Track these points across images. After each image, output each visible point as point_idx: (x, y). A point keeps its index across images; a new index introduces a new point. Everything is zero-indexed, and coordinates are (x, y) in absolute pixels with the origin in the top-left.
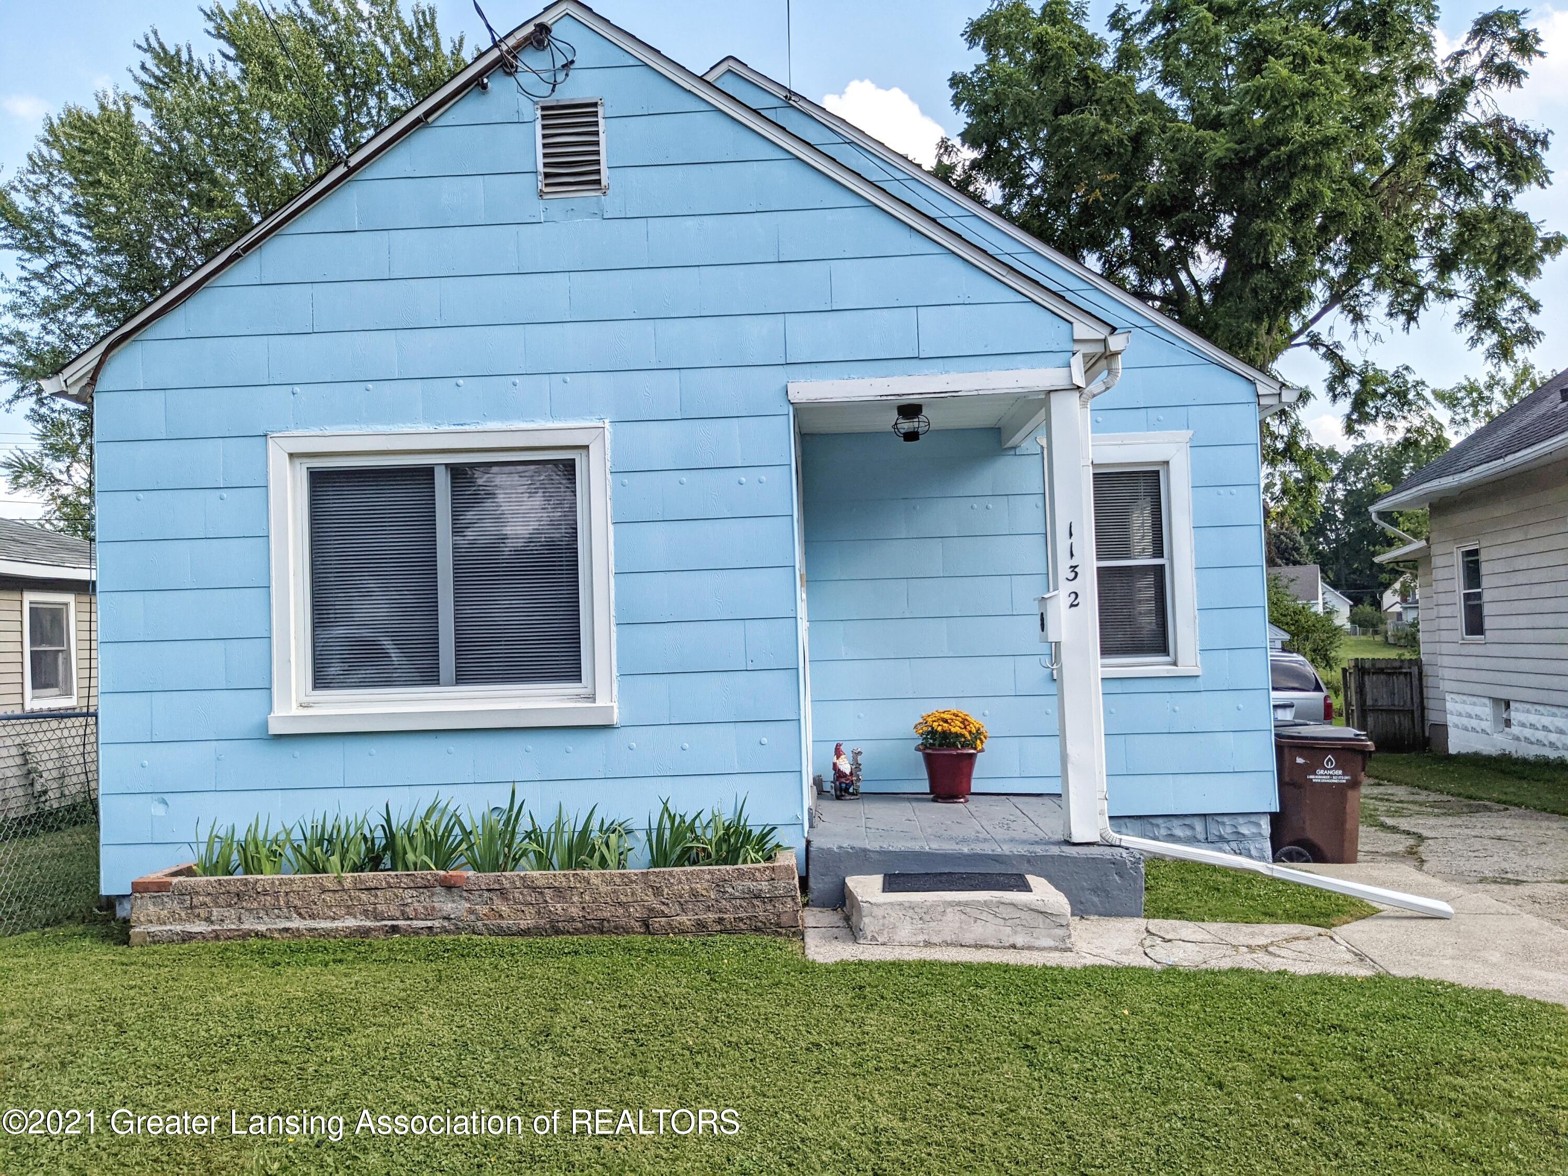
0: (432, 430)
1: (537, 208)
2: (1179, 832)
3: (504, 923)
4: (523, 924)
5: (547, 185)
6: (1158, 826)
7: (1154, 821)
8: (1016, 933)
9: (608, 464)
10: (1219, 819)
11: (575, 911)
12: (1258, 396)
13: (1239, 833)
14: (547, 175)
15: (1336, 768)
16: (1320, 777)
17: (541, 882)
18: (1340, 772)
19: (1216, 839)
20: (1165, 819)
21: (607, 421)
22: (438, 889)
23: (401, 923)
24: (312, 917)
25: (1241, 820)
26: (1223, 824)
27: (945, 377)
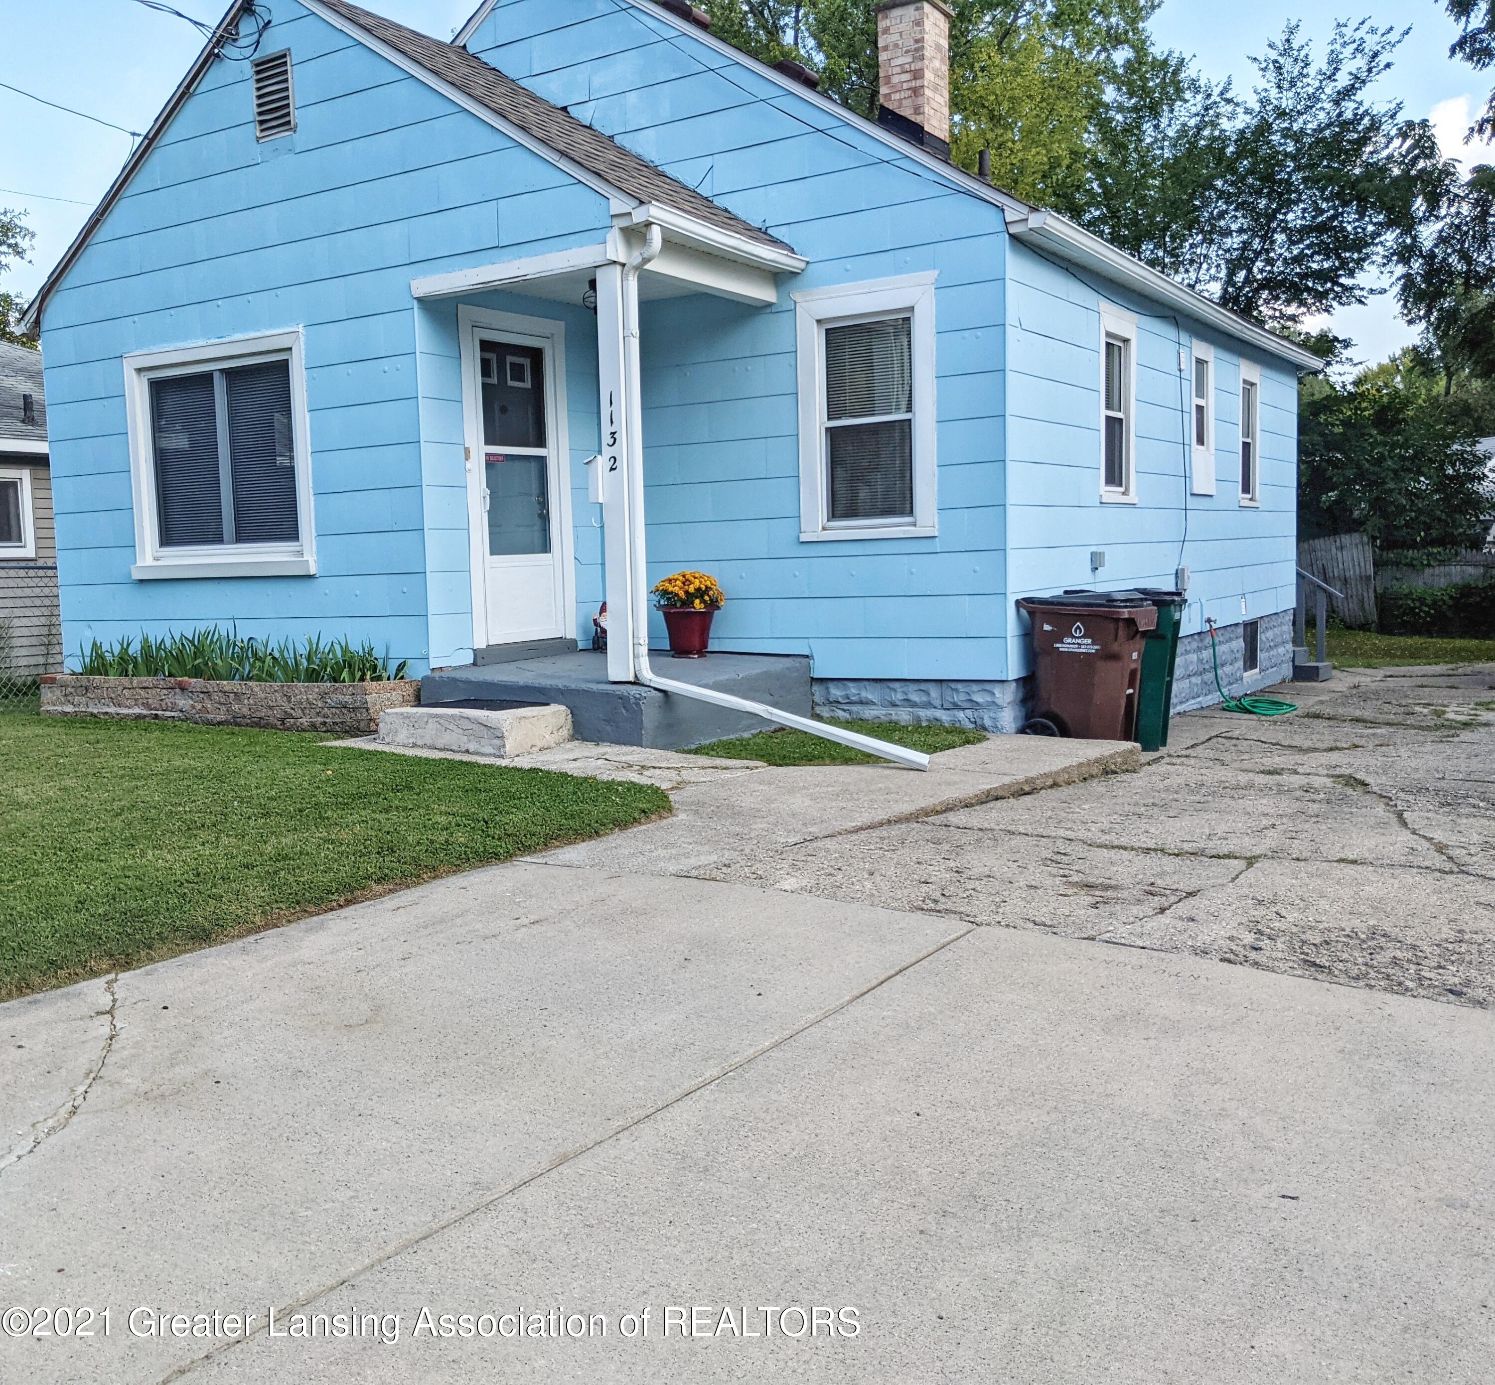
0: (204, 343)
1: (256, 152)
2: (915, 697)
3: (210, 717)
4: (219, 718)
5: (262, 131)
6: (895, 690)
7: (891, 685)
8: (469, 741)
9: (303, 362)
10: (953, 685)
11: (245, 711)
12: (1006, 224)
13: (971, 701)
14: (262, 122)
15: (1084, 637)
16: (1067, 645)
17: (227, 689)
18: (1089, 641)
19: (951, 706)
20: (902, 684)
21: (301, 326)
22: (177, 690)
23: (160, 713)
24: (119, 705)
25: (975, 687)
26: (957, 690)
27: (516, 263)
